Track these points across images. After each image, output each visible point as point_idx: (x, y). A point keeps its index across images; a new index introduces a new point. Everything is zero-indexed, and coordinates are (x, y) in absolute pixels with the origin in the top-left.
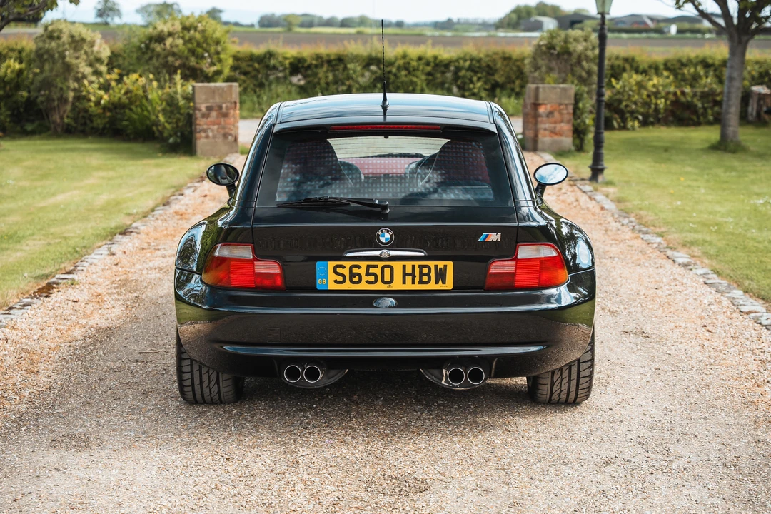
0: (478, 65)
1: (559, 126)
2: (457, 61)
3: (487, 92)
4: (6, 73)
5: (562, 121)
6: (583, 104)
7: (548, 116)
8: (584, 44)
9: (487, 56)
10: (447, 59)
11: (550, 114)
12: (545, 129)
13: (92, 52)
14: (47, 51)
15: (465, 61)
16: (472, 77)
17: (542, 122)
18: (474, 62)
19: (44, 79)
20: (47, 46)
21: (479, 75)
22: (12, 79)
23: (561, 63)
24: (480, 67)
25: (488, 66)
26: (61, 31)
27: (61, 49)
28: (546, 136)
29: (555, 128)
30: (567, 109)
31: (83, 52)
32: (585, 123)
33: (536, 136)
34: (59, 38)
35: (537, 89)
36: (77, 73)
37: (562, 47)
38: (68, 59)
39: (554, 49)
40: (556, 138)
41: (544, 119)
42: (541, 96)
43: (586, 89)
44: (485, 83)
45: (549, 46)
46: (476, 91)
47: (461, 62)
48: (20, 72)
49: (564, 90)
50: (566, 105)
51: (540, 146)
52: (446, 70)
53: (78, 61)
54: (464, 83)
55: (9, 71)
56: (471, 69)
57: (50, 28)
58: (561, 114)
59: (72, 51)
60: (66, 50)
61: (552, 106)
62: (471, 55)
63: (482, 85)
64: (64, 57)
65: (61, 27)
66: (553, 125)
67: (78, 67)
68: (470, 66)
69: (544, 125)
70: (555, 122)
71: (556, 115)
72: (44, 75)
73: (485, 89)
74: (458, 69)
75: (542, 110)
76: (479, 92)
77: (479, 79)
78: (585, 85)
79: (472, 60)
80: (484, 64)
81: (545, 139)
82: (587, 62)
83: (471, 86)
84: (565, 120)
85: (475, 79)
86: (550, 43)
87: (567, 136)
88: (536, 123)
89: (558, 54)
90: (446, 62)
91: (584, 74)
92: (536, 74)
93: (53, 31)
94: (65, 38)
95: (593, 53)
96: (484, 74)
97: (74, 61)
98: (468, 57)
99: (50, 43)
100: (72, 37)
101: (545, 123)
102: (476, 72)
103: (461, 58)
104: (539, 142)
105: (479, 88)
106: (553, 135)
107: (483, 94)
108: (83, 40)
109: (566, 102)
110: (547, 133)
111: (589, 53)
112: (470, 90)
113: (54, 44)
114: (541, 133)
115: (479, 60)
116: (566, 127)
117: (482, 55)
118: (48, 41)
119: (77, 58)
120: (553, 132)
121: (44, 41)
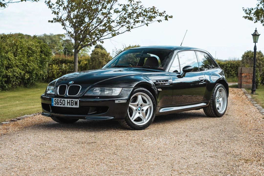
0: (233, 66)
1: (248, 80)
2: (226, 64)
3: (236, 75)
4: (82, 64)
5: (250, 79)
6: (257, 74)
7: (245, 77)
8: (258, 55)
9: (236, 63)
10: (223, 64)
11: (246, 76)
12: (244, 81)
13: (107, 58)
14: (94, 58)
15: (229, 64)
16: (231, 70)
17: (243, 79)
18: (232, 65)
19: (93, 66)
20: (94, 56)
21: (234, 69)
22: (84, 66)
23: (251, 61)
24: (234, 67)
25: (237, 66)
26: (98, 52)
27: (98, 57)
28: (244, 83)
29: (247, 81)
30: (251, 75)
31: (105, 58)
32: (258, 80)
33: (241, 83)
34: (98, 54)
35: (242, 68)
36: (103, 64)
37: (251, 56)
38: (100, 60)
39: (249, 57)
40: (248, 84)
41: (244, 78)
42: (243, 71)
43: (258, 69)
44: (235, 72)
45: (247, 56)
46: (232, 74)
47: (227, 65)
48: (86, 64)
49: (251, 69)
50: (251, 74)
51: (242, 86)
52: (223, 68)
53: (103, 61)
54: (228, 72)
55: (83, 64)
56: (231, 67)
57: (95, 51)
58: (249, 76)
59: (101, 58)
60: (100, 57)
61: (246, 74)
62: (231, 63)
63: (234, 72)
64: (99, 60)
65: (98, 51)
66: (247, 80)
67: (103, 63)
68: (230, 66)
69: (244, 80)
70: (247, 79)
71: (248, 77)
72: (93, 65)
73: (235, 74)
74: (227, 67)
75: (243, 75)
76: (233, 75)
77: (233, 70)
78: (258, 68)
79: (231, 64)
80: (235, 66)
81: (244, 84)
82: (259, 61)
83: (231, 72)
84: (251, 78)
85: (232, 70)
86: (247, 55)
87: (251, 84)
88: (241, 79)
89: (250, 58)
90: (223, 65)
91: (258, 64)
92: (243, 65)
93: (96, 52)
94: (99, 54)
95: (261, 58)
96: (235, 69)
97: (102, 61)
98: (230, 63)
99: (95, 55)
100: (102, 53)
101: (244, 79)
102: (232, 68)
103: (228, 64)
104: (242, 85)
105: (233, 73)
106: (247, 83)
107: (235, 75)
108: (105, 54)
109: (251, 73)
110: (245, 82)
111: (260, 58)
112: (231, 74)
113: (96, 55)
114: (243, 82)
115: (234, 64)
116: (251, 81)
117: (234, 63)
118: (94, 55)
119: (103, 60)
120: (247, 82)
121: (93, 55)
